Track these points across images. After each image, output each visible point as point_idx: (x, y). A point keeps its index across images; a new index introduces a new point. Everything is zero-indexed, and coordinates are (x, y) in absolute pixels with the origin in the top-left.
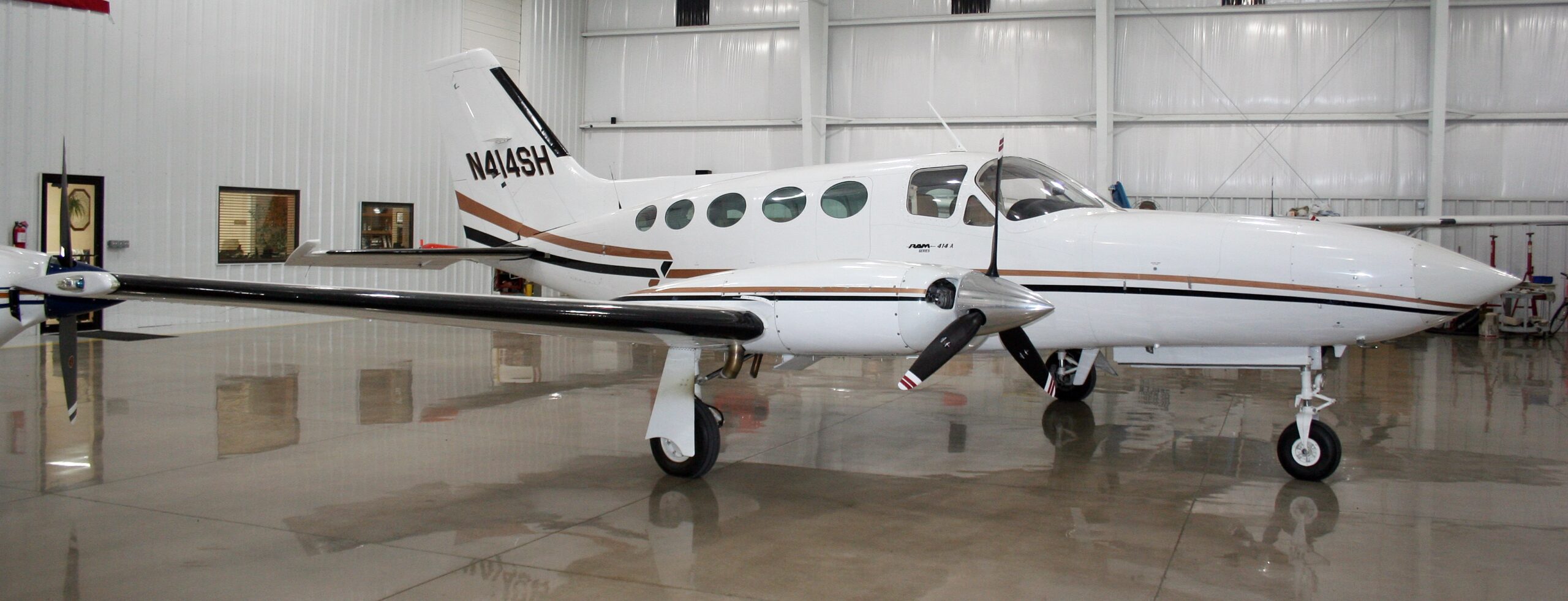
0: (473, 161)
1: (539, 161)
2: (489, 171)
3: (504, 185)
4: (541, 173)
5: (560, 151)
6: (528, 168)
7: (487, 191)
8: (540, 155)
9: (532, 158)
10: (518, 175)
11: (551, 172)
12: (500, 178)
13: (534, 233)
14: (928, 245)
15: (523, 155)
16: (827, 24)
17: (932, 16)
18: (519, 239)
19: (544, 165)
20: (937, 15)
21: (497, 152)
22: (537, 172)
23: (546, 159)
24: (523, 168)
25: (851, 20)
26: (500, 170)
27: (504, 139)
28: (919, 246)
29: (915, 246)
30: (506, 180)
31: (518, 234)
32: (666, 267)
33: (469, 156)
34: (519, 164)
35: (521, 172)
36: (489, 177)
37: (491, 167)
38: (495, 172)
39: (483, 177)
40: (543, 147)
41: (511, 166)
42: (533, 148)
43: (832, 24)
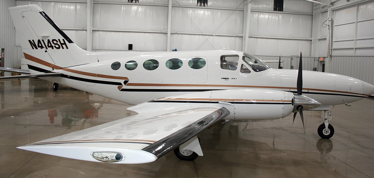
0: (32, 43)
1: (62, 44)
2: (39, 47)
3: (46, 51)
4: (63, 48)
5: (70, 41)
6: (57, 46)
7: (38, 53)
8: (62, 42)
9: (59, 43)
10: (53, 48)
11: (67, 48)
12: (44, 49)
13: (61, 68)
14: (228, 78)
15: (55, 42)
16: (93, 2)
17: (123, 2)
18: (53, 70)
19: (64, 46)
20: (124, 2)
21: (43, 40)
22: (61, 48)
23: (65, 44)
24: (55, 46)
25: (100, 2)
26: (44, 46)
27: (47, 36)
28: (225, 78)
29: (223, 78)
30: (47, 50)
31: (53, 68)
32: (125, 82)
33: (30, 41)
34: (53, 45)
35: (54, 48)
36: (39, 49)
37: (40, 45)
38: (42, 47)
39: (37, 48)
40: (63, 40)
41: (50, 45)
42: (59, 40)
43: (94, 2)
